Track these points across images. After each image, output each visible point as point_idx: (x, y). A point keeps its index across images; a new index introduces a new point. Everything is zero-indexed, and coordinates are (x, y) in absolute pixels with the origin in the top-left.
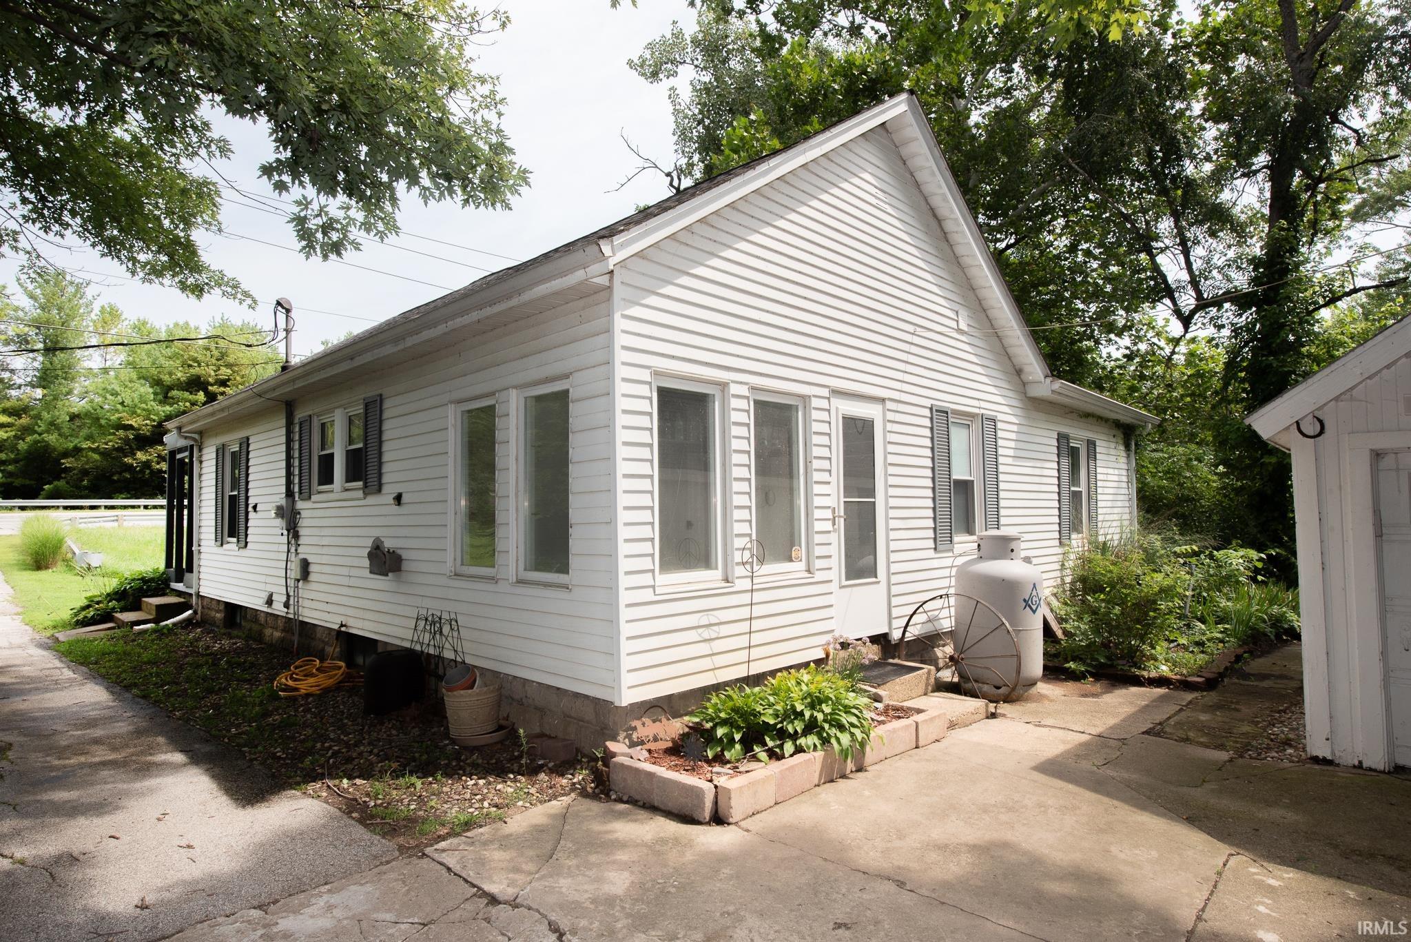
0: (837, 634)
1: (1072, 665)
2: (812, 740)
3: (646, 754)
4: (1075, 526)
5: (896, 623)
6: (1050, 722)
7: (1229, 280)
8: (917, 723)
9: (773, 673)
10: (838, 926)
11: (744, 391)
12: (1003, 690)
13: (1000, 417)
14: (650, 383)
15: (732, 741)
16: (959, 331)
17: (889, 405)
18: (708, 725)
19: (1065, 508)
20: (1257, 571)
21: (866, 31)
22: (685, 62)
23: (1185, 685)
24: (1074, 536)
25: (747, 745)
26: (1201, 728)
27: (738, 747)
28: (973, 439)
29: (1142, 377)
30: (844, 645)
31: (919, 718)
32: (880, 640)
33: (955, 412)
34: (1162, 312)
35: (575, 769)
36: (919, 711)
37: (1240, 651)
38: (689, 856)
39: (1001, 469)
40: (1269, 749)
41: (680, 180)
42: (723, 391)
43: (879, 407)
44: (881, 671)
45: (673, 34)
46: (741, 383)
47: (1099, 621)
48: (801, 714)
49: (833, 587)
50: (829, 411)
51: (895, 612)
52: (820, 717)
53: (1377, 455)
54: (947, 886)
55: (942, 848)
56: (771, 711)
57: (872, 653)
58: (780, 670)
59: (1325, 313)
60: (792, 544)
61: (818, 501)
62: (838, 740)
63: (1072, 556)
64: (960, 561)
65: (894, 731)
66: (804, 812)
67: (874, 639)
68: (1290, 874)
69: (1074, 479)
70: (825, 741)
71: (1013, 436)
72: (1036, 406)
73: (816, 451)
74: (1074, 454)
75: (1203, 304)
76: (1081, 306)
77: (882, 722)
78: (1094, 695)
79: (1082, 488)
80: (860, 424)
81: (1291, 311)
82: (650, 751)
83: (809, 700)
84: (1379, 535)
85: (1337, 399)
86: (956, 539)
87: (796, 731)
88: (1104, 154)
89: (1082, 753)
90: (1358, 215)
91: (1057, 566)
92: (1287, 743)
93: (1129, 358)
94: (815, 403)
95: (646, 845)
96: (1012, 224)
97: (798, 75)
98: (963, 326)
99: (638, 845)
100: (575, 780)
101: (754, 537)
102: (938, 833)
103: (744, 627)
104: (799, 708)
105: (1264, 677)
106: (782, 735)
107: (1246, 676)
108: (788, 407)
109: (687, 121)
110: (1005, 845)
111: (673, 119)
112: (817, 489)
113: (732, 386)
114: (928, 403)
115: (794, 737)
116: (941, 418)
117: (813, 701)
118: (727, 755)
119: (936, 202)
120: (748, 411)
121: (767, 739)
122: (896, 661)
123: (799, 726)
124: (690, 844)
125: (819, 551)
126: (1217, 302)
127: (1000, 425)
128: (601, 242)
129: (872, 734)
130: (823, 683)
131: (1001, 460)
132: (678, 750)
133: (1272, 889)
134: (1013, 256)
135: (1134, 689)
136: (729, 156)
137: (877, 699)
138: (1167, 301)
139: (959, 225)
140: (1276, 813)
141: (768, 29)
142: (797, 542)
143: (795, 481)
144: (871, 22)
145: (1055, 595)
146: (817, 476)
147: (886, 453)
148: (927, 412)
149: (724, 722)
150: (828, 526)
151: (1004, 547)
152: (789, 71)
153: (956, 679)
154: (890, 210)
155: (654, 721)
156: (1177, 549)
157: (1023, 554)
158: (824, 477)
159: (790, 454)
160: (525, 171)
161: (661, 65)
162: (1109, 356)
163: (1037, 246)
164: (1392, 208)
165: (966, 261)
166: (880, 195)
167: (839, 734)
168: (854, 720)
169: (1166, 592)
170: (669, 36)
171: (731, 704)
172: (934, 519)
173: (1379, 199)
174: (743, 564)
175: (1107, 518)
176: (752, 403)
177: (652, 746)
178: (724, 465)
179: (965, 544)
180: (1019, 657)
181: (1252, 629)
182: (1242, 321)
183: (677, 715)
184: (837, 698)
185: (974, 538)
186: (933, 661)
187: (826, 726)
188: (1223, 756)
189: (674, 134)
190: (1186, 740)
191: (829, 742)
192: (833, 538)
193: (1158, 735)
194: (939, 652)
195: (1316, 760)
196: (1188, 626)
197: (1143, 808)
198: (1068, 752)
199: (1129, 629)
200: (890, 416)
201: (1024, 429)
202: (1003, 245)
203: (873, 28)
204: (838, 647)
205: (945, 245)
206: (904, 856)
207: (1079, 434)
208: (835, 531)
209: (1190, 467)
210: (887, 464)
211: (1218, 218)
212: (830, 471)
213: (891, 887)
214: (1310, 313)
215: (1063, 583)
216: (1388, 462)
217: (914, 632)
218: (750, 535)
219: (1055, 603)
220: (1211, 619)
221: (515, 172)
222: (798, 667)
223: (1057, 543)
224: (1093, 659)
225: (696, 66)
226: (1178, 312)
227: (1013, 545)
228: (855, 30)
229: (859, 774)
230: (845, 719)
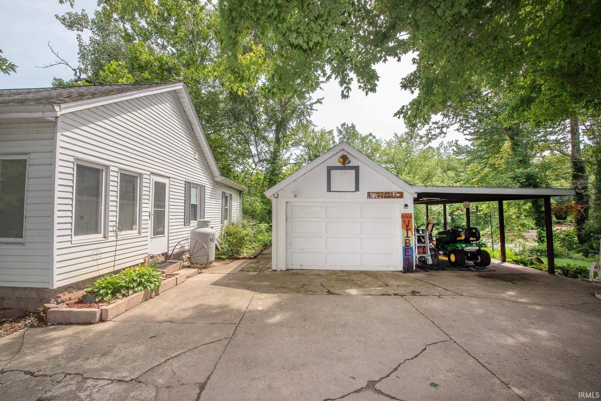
0: (149, 253)
1: (223, 256)
2: (140, 288)
3: (66, 306)
4: (226, 218)
5: (170, 249)
6: (216, 272)
7: (266, 156)
8: (177, 278)
9: (124, 269)
10: (151, 338)
11: (116, 169)
12: (203, 265)
13: (206, 186)
14: (73, 163)
15: (107, 294)
16: (196, 159)
17: (171, 179)
18: (96, 290)
19: (223, 213)
20: (267, 229)
21: (168, 49)
22: (87, 27)
23: (250, 258)
24: (225, 221)
25: (113, 294)
26: (252, 268)
27: (109, 295)
28: (198, 192)
29: (245, 178)
30: (152, 257)
31: (177, 276)
32: (165, 255)
33: (193, 183)
34: (250, 161)
35: (26, 319)
36: (177, 274)
37: (262, 249)
38: (90, 334)
39: (206, 201)
40: (265, 270)
41: (80, 74)
42: (107, 169)
43: (168, 180)
44: (165, 264)
45: (82, 14)
46: (115, 166)
47: (231, 244)
48: (136, 280)
49: (149, 238)
50: (150, 179)
51: (170, 245)
52: (143, 280)
53: (287, 203)
54: (186, 318)
55: (184, 310)
56: (124, 281)
57: (162, 259)
58: (127, 268)
59: (284, 168)
60: (133, 224)
61: (144, 209)
62: (150, 286)
63: (224, 226)
64: (192, 229)
65: (169, 281)
66: (138, 311)
67: (163, 254)
68: (265, 295)
69: (226, 205)
70: (145, 288)
71: (210, 192)
72: (216, 184)
73: (144, 193)
74: (226, 197)
75: (260, 161)
76: (231, 155)
77: (164, 280)
78: (228, 264)
79: (228, 207)
80: (161, 185)
81: (278, 166)
82: (67, 304)
83: (139, 275)
84: (287, 220)
85: (281, 190)
86: (191, 222)
87: (134, 286)
88: (239, 115)
89: (223, 279)
90: (292, 145)
91: (220, 229)
92: (269, 268)
93: (243, 172)
94: (145, 176)
95: (69, 336)
96: (213, 127)
97: (141, 55)
98: (197, 157)
99: (65, 337)
100: (27, 323)
101: (118, 222)
102: (183, 306)
103: (113, 254)
104: (135, 278)
105: (267, 254)
106: (128, 288)
107: (263, 255)
108: (134, 177)
109: (86, 51)
110: (202, 305)
111: (79, 48)
112: (144, 205)
113: (111, 167)
114: (184, 180)
115: (133, 288)
116: (188, 185)
117: (141, 276)
118: (105, 299)
119: (190, 118)
120: (117, 177)
121: (122, 291)
122: (170, 261)
123: (135, 284)
124: (91, 331)
125: (143, 226)
126: (263, 161)
127: (206, 188)
128: (54, 105)
129: (162, 283)
130: (144, 270)
131: (206, 198)
132: (81, 302)
133: (262, 299)
134: (213, 136)
135: (238, 261)
136: (108, 74)
137: (164, 273)
138: (252, 159)
139: (197, 127)
140: (265, 283)
141: (128, 31)
142: (135, 223)
143: (135, 202)
144: (170, 47)
145: (219, 237)
146: (144, 201)
147: (169, 195)
148: (184, 183)
149: (103, 288)
150: (147, 218)
151: (205, 224)
152: (137, 52)
153: (189, 265)
154: (175, 117)
155: (69, 293)
156: (250, 224)
157: (211, 226)
158: (147, 201)
159: (134, 192)
160: (13, 65)
161: (75, 24)
162: (238, 171)
163: (220, 135)
164: (298, 145)
165: (199, 138)
166: (172, 111)
167: (150, 285)
168: (156, 279)
169: (247, 235)
170: (80, 14)
171: (106, 281)
172: (184, 216)
173: (296, 142)
174: (113, 231)
175: (234, 216)
176: (119, 174)
177: (69, 302)
178: (106, 195)
179: (194, 224)
180: (208, 255)
181: (265, 243)
182: (267, 167)
183: (80, 289)
184: (150, 274)
185: (197, 221)
186: (182, 259)
187: (146, 283)
188: (256, 273)
189: (78, 54)
190: (248, 271)
191: (146, 288)
192: (149, 222)
193: (242, 271)
194: (184, 257)
195: (273, 271)
196: (252, 244)
197: (237, 288)
198: (220, 279)
199: (238, 245)
200: (171, 183)
201: (213, 190)
202: (210, 132)
203: (171, 49)
204: (150, 258)
205: (192, 132)
206: (172, 314)
207: (228, 192)
208: (150, 219)
209: (255, 203)
210: (169, 198)
211: (265, 139)
212: (149, 200)
213: (169, 323)
214: (281, 167)
215: (222, 234)
216: (289, 204)
217: (176, 251)
218: (116, 221)
219: (219, 240)
220: (257, 242)
221: (7, 64)
222: (134, 266)
223: (220, 223)
224: (228, 254)
225: (93, 32)
226: (254, 162)
227: (208, 223)
228: (164, 47)
229: (157, 296)
230: (152, 280)
